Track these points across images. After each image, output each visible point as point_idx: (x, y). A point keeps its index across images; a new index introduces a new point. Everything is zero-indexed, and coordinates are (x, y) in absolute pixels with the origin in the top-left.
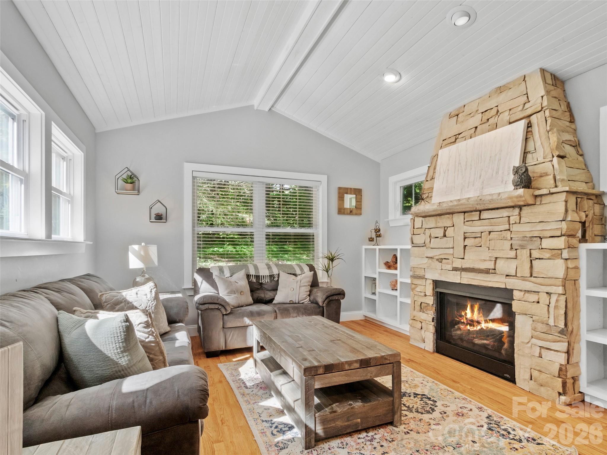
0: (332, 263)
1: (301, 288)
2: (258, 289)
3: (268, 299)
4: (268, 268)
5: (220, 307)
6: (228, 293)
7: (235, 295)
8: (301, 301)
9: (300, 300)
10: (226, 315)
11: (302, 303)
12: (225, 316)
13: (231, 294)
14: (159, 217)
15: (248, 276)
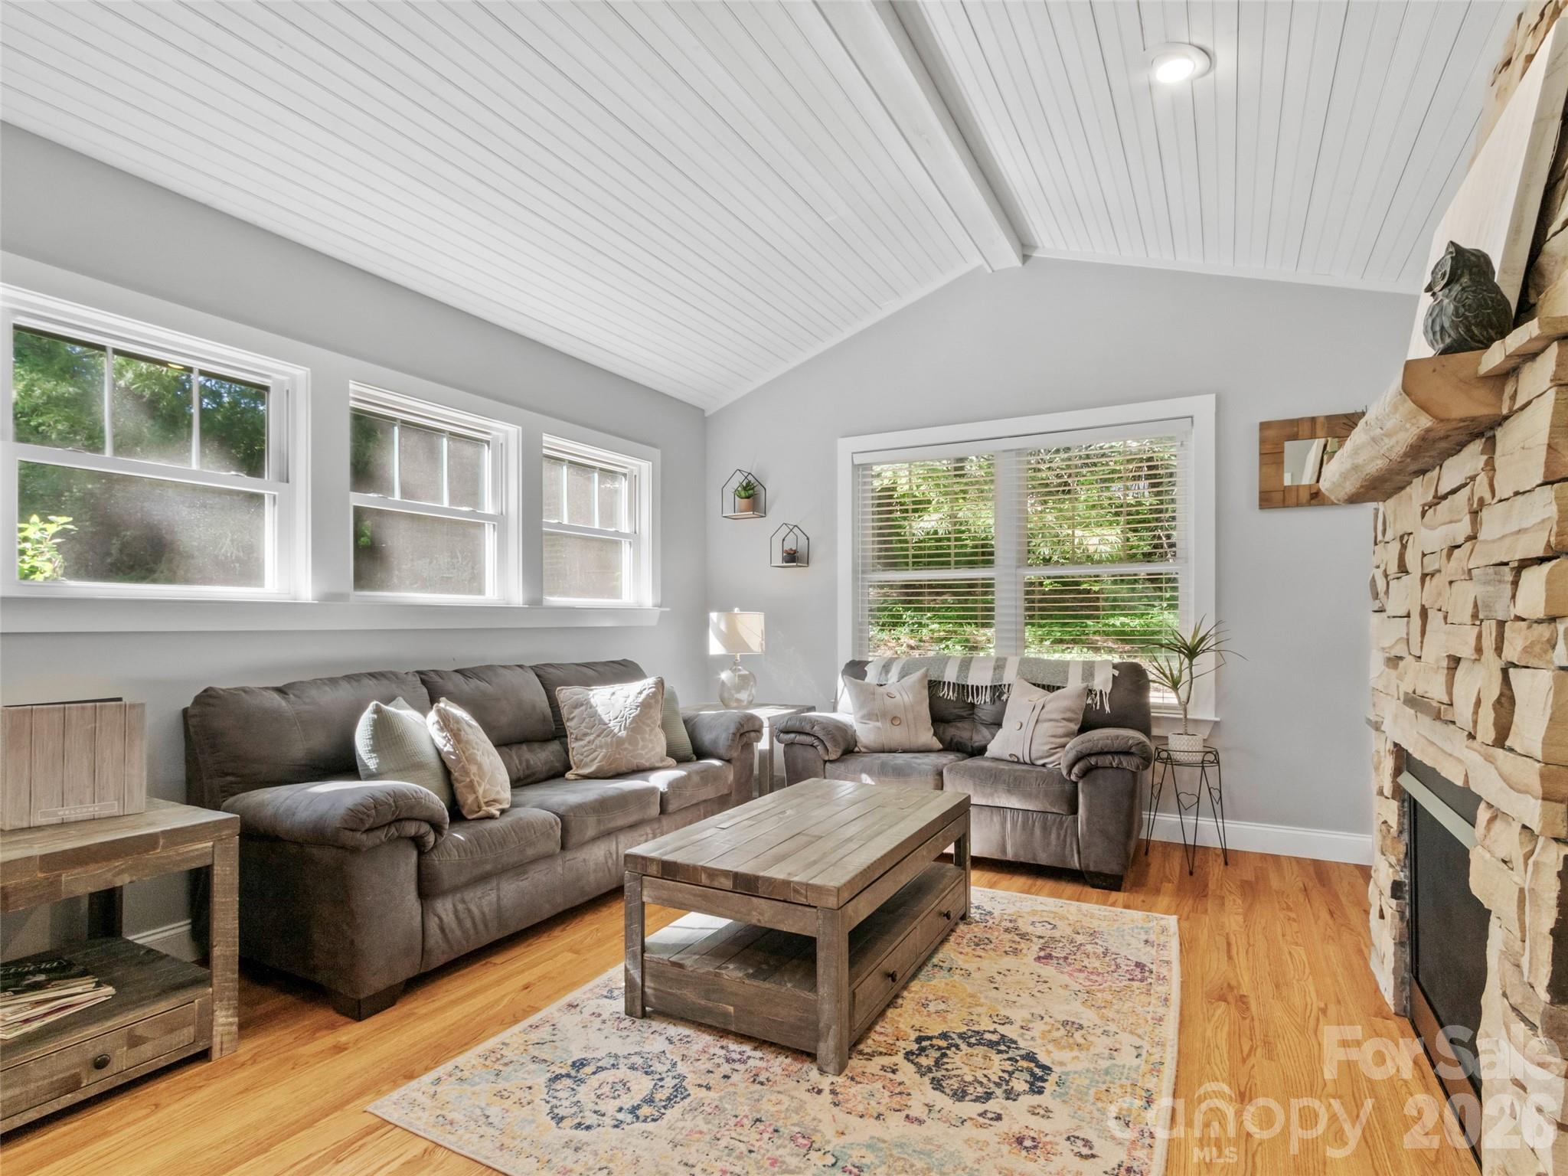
0: (1191, 666)
1: (1039, 725)
2: (961, 718)
3: (977, 744)
4: (995, 669)
5: (816, 743)
6: (863, 717)
7: (879, 724)
8: (1038, 759)
9: (1033, 756)
10: (831, 761)
11: (1044, 765)
12: (828, 764)
13: (870, 719)
14: (792, 557)
15: (934, 686)
